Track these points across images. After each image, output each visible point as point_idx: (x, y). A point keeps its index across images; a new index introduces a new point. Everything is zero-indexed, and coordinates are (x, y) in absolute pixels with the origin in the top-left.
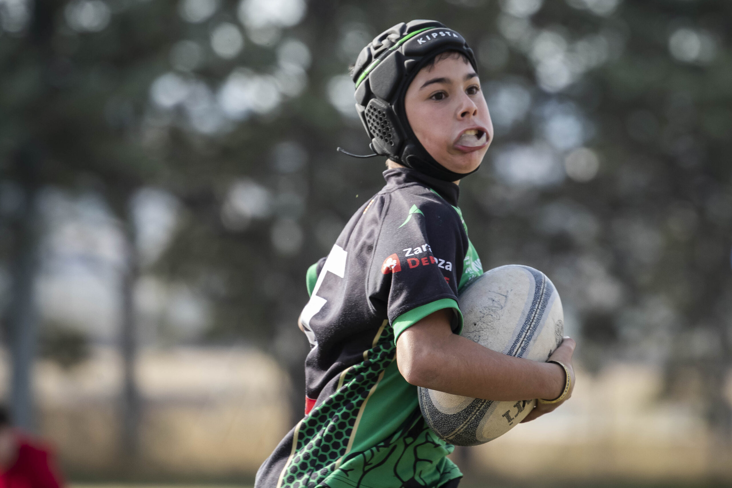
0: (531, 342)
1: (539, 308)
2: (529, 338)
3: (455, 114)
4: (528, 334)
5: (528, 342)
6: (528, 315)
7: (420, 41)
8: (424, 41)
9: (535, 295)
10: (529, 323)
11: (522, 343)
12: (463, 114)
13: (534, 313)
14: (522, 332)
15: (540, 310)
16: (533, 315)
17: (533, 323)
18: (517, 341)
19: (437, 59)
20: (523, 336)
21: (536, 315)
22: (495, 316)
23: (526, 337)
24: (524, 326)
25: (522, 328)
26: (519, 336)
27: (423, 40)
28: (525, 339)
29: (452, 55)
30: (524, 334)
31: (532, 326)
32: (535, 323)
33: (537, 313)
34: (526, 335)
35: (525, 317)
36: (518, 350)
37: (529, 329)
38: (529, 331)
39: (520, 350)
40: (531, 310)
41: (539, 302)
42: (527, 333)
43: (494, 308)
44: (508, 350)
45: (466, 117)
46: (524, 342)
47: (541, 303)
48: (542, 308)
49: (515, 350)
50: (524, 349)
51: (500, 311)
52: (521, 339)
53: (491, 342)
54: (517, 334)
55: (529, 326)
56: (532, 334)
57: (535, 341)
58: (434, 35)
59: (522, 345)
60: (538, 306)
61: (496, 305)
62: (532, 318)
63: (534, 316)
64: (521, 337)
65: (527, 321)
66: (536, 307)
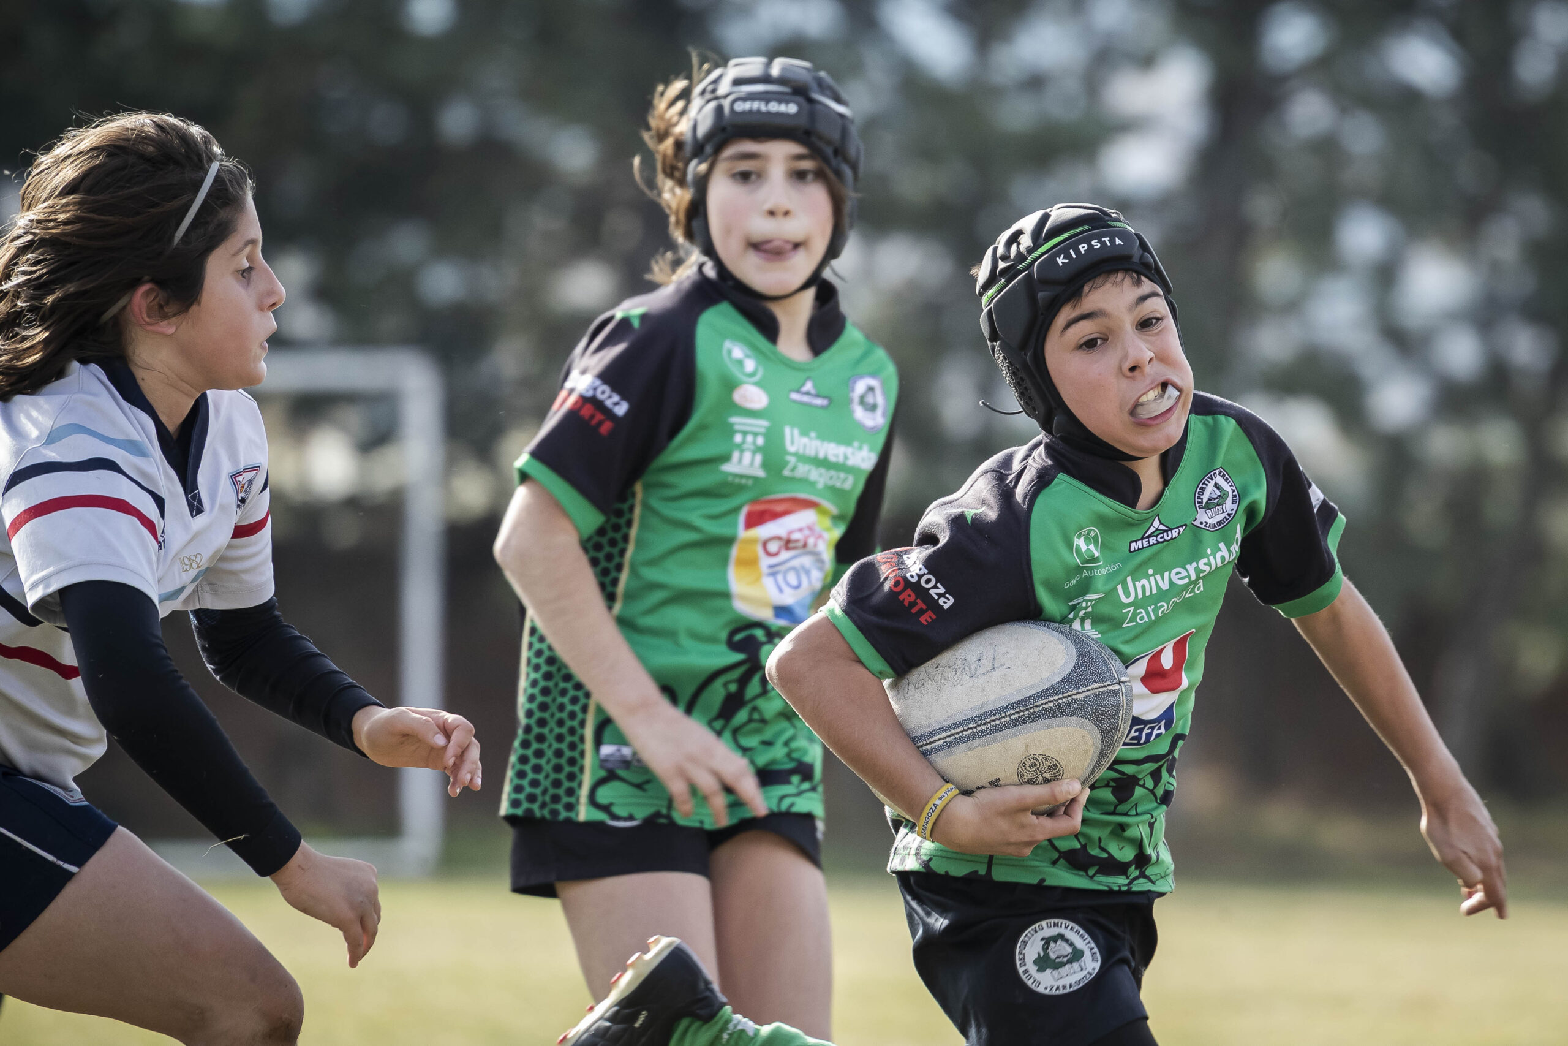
0: (963, 746)
1: (1013, 717)
2: (964, 740)
3: (1120, 368)
4: (965, 733)
5: (958, 742)
6: (988, 712)
7: (1060, 261)
8: (1066, 261)
9: (1025, 698)
10: (979, 723)
11: (949, 736)
12: (1133, 369)
13: (997, 716)
14: (960, 724)
15: (1011, 720)
16: (993, 718)
17: (983, 727)
18: (947, 729)
19: (1086, 289)
20: (957, 730)
21: (998, 722)
22: (956, 679)
23: (961, 734)
24: (970, 720)
25: (965, 720)
26: (954, 726)
27: (1064, 258)
28: (957, 736)
29: (1112, 278)
30: (961, 729)
31: (979, 729)
32: (987, 728)
33: (1003, 720)
34: (962, 732)
35: (982, 711)
36: (940, 739)
37: (971, 728)
38: (970, 731)
39: (941, 742)
40: (997, 710)
41: (1021, 711)
42: (965, 730)
43: (967, 669)
44: (929, 730)
45: (1136, 373)
46: (952, 737)
47: (1022, 714)
48: (1016, 720)
49: (936, 738)
50: (947, 746)
51: (968, 678)
52: (952, 732)
53: (922, 703)
54: (952, 722)
55: (975, 725)
56: (972, 737)
57: (970, 749)
58: (1083, 248)
59: (948, 739)
60: (1013, 714)
61: (973, 667)
62: (988, 720)
63: (994, 721)
64: (954, 728)
65: (979, 717)
66: (1008, 713)
